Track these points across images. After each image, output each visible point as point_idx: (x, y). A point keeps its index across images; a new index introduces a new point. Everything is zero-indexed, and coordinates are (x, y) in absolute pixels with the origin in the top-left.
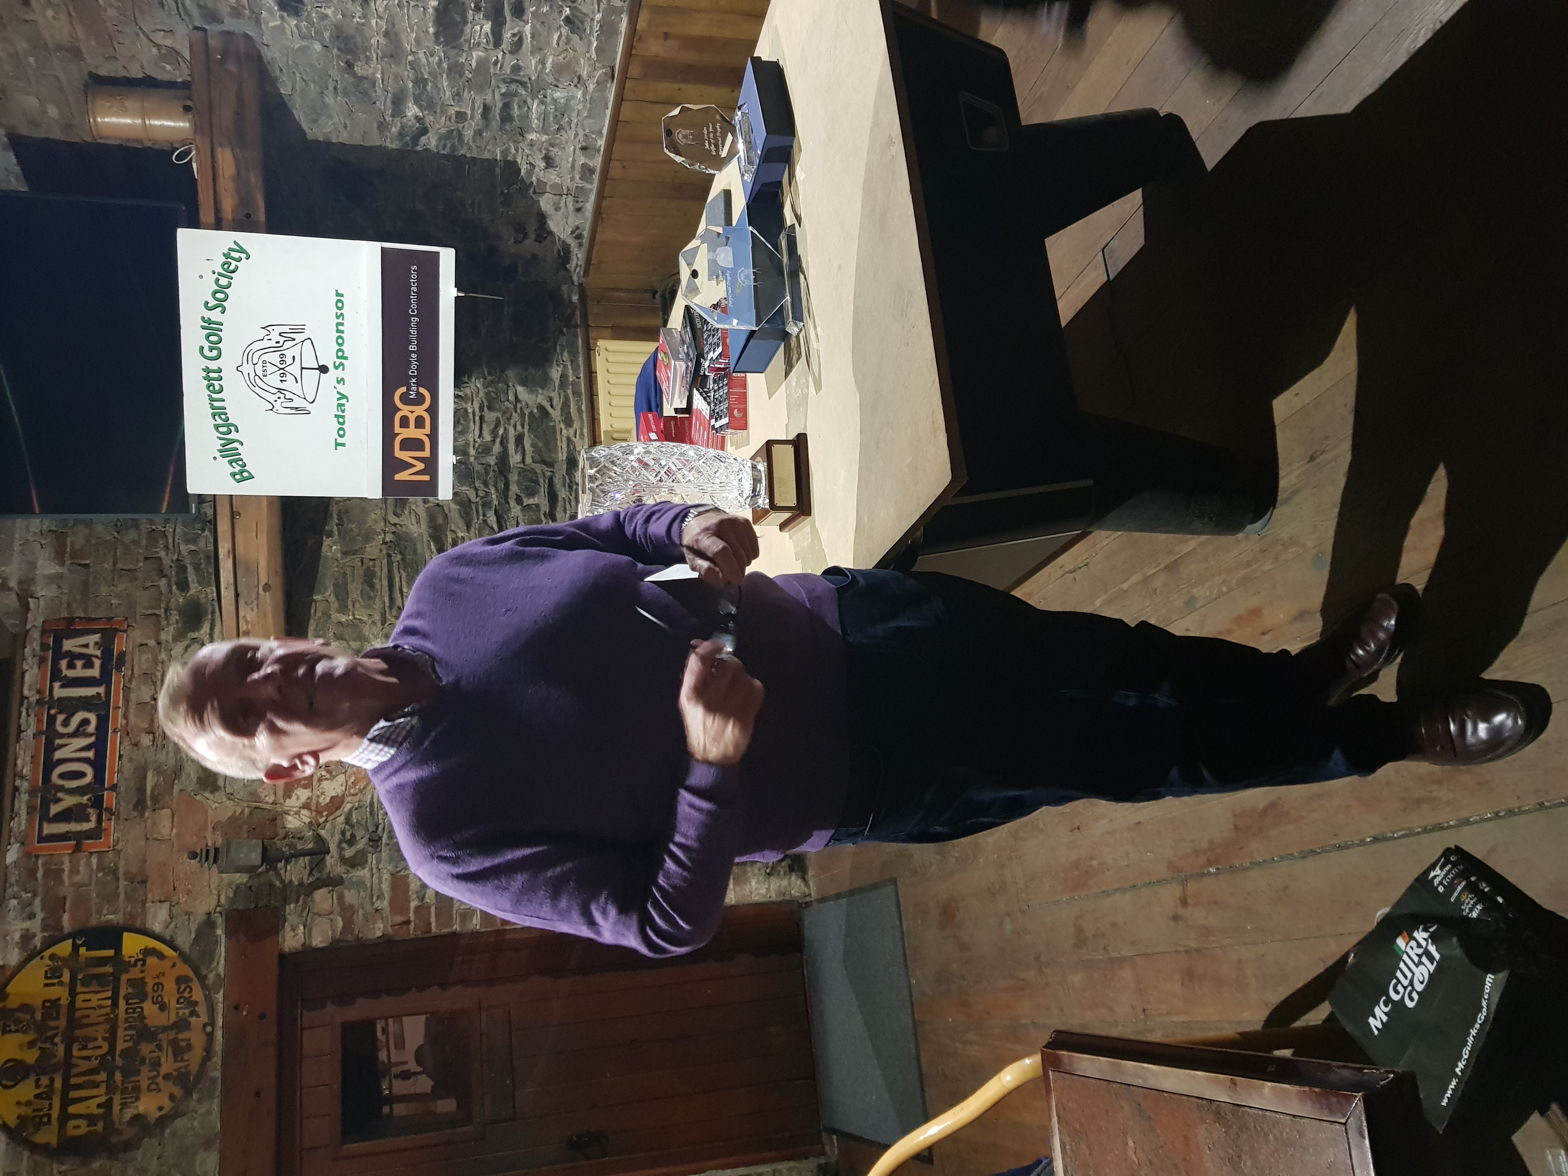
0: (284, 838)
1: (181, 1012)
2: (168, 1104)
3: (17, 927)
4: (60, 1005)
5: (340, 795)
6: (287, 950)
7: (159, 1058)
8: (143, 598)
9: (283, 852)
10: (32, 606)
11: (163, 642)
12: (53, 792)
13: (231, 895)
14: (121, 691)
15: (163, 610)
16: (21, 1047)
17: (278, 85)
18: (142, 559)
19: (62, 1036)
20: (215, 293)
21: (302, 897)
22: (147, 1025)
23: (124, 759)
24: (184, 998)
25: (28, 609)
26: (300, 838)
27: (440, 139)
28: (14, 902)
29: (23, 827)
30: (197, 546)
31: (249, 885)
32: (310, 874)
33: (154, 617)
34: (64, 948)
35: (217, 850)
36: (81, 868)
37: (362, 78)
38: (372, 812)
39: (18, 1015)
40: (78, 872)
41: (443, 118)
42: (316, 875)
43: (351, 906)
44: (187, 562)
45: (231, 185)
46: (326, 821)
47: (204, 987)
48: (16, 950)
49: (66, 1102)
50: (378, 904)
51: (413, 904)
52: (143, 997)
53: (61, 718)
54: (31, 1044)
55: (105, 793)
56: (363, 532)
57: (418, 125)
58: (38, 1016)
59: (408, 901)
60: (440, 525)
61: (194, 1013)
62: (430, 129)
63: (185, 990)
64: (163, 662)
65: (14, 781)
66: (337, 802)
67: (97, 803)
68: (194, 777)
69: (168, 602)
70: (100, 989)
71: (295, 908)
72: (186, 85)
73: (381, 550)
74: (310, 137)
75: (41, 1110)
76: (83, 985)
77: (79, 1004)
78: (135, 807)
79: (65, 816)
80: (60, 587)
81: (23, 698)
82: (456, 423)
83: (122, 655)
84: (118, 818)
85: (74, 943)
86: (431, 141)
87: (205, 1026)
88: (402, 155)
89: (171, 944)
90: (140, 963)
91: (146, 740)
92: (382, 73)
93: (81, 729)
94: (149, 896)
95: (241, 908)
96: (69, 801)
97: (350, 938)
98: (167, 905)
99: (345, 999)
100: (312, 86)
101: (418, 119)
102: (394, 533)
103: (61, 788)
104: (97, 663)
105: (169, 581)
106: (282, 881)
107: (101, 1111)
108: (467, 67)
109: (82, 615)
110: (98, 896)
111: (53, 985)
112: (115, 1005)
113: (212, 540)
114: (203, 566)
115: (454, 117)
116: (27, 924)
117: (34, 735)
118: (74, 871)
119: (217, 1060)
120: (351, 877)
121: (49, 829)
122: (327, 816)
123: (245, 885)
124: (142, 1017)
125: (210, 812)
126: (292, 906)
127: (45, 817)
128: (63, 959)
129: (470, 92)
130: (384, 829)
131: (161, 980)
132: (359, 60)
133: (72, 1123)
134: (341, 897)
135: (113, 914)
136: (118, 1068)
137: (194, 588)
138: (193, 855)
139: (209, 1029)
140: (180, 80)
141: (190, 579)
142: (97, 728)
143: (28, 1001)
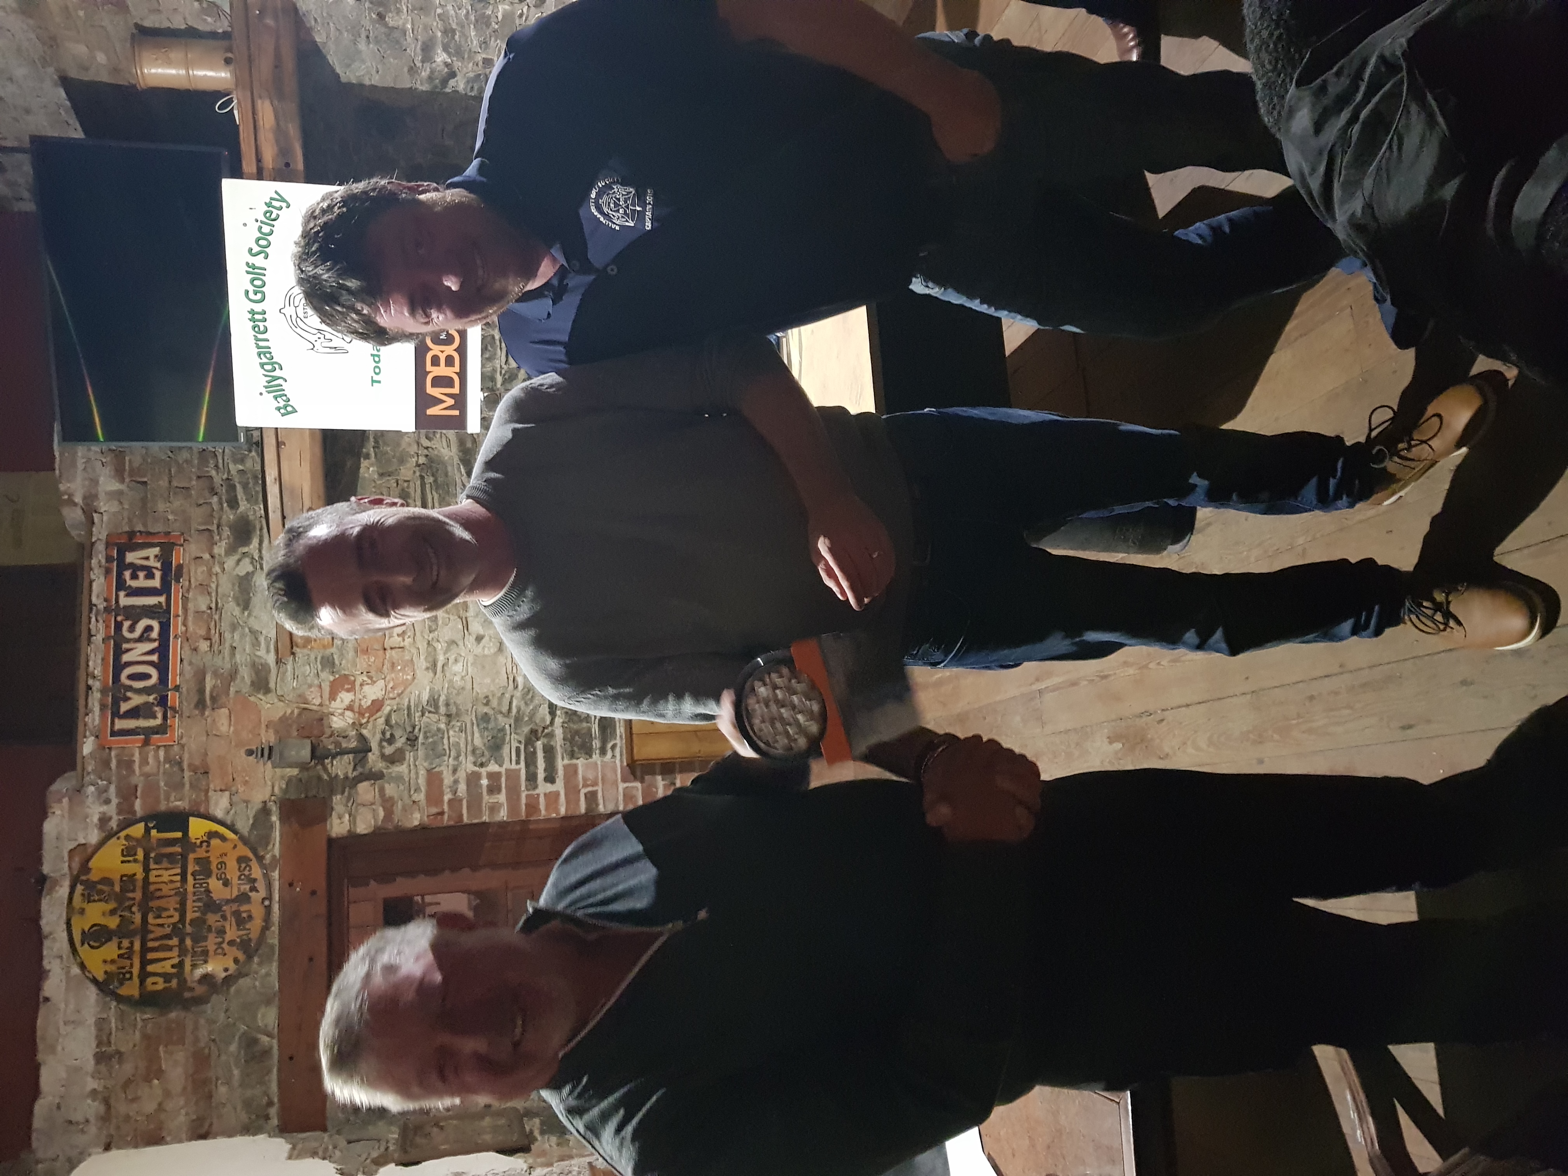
0: (331, 736)
1: (242, 887)
2: (232, 967)
3: (95, 810)
4: (135, 880)
5: (380, 699)
6: (334, 835)
7: (224, 927)
8: (197, 515)
9: (329, 749)
10: (96, 520)
11: (217, 556)
12: (122, 691)
13: (284, 786)
14: (180, 601)
15: (215, 526)
16: (104, 914)
17: (314, 34)
18: (195, 478)
19: (139, 906)
20: (258, 240)
21: (347, 790)
22: (212, 897)
23: (185, 662)
24: (244, 875)
25: (93, 523)
26: (344, 737)
27: (468, 82)
28: (92, 789)
29: (97, 722)
30: (244, 466)
31: (299, 777)
32: (354, 769)
33: (207, 533)
34: (138, 830)
35: (270, 748)
36: (151, 760)
37: (393, 28)
38: (409, 715)
39: (99, 887)
40: (148, 763)
41: (471, 64)
42: (360, 770)
43: (391, 798)
44: (236, 480)
45: (271, 136)
46: (368, 722)
47: (263, 866)
48: (96, 831)
49: (144, 963)
50: (416, 797)
51: (446, 798)
52: (209, 875)
53: (127, 624)
54: (113, 912)
55: (169, 693)
56: (398, 454)
57: (446, 70)
58: (117, 888)
59: (442, 794)
60: (469, 449)
61: (253, 889)
62: (458, 73)
63: (245, 868)
64: (217, 574)
65: (87, 681)
66: (377, 705)
67: (163, 701)
68: (248, 681)
69: (220, 518)
70: (169, 866)
71: (341, 799)
72: (226, 35)
73: (414, 472)
74: (344, 79)
75: (123, 968)
76: (156, 863)
77: (152, 879)
78: (196, 706)
79: (134, 713)
80: (121, 503)
81: (91, 605)
82: (484, 349)
83: (180, 567)
84: (181, 716)
85: (146, 825)
86: (459, 84)
87: (264, 899)
88: (432, 96)
89: (232, 828)
90: (205, 844)
91: (204, 646)
92: (413, 24)
93: (145, 635)
94: (212, 786)
95: (292, 797)
96: (136, 700)
97: (390, 826)
98: (227, 793)
99: (386, 878)
100: (346, 34)
101: (447, 65)
102: (427, 456)
103: (130, 688)
104: (158, 574)
105: (220, 499)
106: (329, 775)
107: (174, 971)
108: (493, 20)
109: (142, 529)
110: (165, 785)
111: (129, 861)
112: (184, 879)
113: (259, 460)
114: (251, 485)
115: (481, 63)
116: (104, 808)
117: (103, 639)
118: (144, 761)
119: (275, 929)
120: (391, 773)
121: (120, 724)
122: (369, 718)
123: (295, 777)
124: (208, 891)
125: (263, 712)
126: (339, 797)
127: (116, 714)
128: (137, 840)
129: (496, 41)
130: (420, 730)
131: (225, 859)
132: (390, 11)
133: (150, 980)
134: (382, 790)
135: (180, 800)
136: (189, 934)
137: (243, 506)
138: (250, 753)
139: (267, 903)
140: (220, 31)
141: (239, 497)
142: (160, 634)
143: (107, 875)
